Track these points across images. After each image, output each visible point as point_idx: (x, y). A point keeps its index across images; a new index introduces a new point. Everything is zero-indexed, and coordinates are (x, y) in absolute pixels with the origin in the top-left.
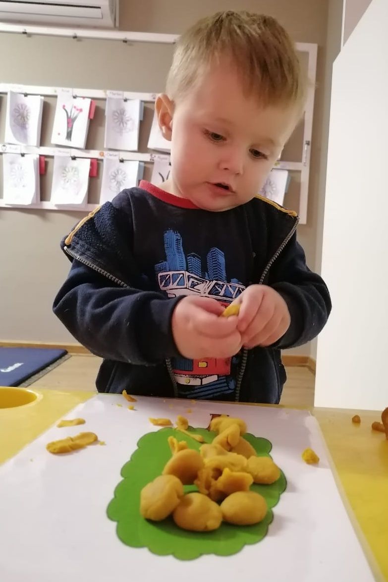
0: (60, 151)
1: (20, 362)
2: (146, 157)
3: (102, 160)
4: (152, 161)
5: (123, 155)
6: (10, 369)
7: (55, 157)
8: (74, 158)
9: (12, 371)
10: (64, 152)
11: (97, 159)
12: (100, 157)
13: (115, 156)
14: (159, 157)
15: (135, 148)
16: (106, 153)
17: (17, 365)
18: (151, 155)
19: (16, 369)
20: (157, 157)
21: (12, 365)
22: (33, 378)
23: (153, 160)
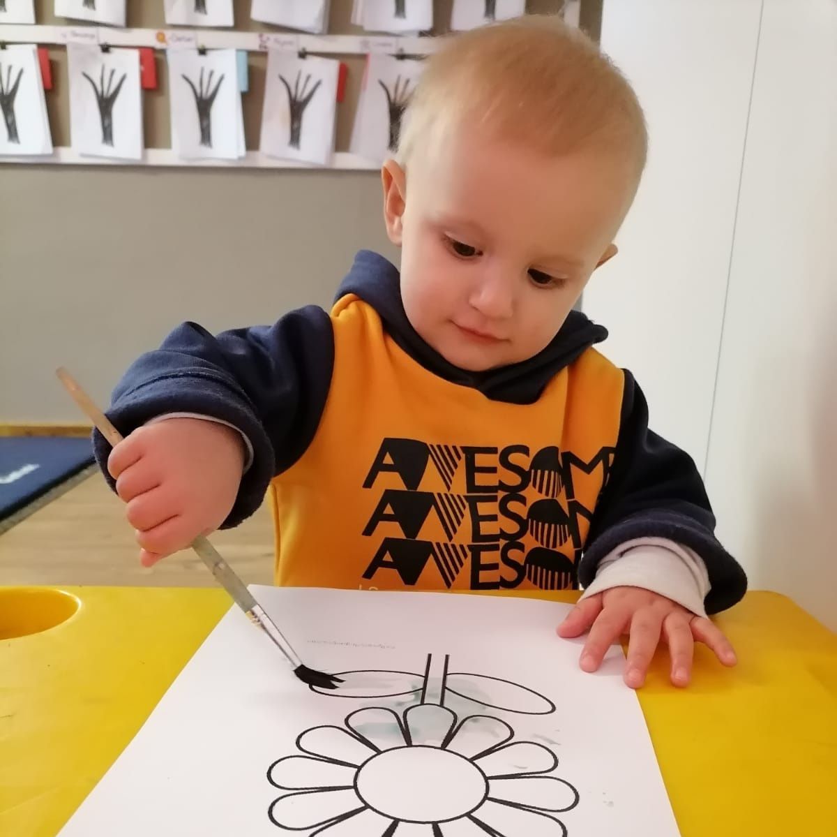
0: (75, 35)
1: (32, 463)
2: (251, 41)
3: (163, 51)
4: (263, 50)
5: (205, 39)
6: (14, 476)
7: (69, 49)
8: (106, 49)
9: (16, 481)
10: (86, 36)
11: (153, 50)
12: (158, 45)
13: (189, 40)
14: (276, 41)
15: (229, 21)
16: (169, 33)
17: (28, 469)
18: (261, 36)
19: (25, 477)
20: (272, 39)
21: (17, 468)
22: (54, 491)
23: (265, 47)
